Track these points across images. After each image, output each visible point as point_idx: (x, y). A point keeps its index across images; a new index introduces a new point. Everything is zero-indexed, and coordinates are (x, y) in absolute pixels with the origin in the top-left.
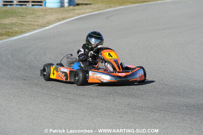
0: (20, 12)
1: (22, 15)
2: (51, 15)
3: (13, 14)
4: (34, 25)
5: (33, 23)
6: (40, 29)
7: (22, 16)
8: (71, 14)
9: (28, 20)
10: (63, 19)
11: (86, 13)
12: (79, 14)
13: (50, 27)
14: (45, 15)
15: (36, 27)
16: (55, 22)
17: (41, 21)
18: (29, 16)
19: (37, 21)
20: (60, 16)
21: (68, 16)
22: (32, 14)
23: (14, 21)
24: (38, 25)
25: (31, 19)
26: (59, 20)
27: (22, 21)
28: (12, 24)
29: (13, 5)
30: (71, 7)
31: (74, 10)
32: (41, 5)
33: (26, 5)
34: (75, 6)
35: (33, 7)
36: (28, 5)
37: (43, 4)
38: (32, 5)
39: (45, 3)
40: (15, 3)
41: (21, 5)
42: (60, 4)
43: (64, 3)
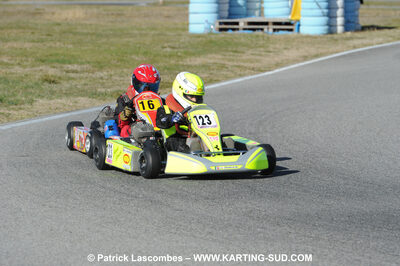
0: (237, 44)
1: (240, 49)
2: (297, 49)
3: (222, 47)
4: (246, 68)
6: (252, 75)
7: (236, 52)
8: (339, 48)
10: (317, 56)
11: (372, 45)
12: (355, 47)
13: (277, 71)
14: (286, 48)
15: (248, 71)
16: (296, 61)
17: (267, 60)
19: (257, 61)
20: (313, 51)
21: (331, 50)
22: (260, 47)
23: (212, 61)
24: (253, 69)
25: (253, 57)
26: (305, 58)
27: (229, 60)
29: (238, 29)
30: (349, 34)
31: (351, 38)
32: (291, 30)
33: (262, 29)
34: (357, 30)
35: (276, 33)
36: (266, 30)
37: (295, 27)
38: (274, 30)
39: (299, 25)
40: (242, 25)
41: (254, 30)
42: (327, 27)
43: (336, 26)
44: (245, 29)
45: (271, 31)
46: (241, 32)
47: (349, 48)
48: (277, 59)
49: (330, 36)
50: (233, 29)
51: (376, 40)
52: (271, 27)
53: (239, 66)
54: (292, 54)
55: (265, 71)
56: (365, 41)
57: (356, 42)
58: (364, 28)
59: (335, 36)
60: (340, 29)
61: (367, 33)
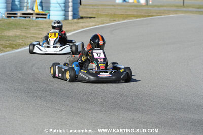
0: (23, 25)
1: (26, 27)
3: (17, 26)
4: (37, 38)
5: (37, 36)
7: (26, 29)
9: (32, 32)
11: (90, 27)
14: (49, 27)
18: (33, 29)
21: (72, 29)
22: (36, 26)
25: (35, 31)
28: (16, 36)
29: (17, 17)
30: (75, 20)
31: (78, 23)
32: (45, 18)
33: (30, 17)
34: (79, 19)
35: (37, 19)
36: (32, 17)
37: (47, 16)
38: (36, 18)
39: (49, 15)
40: (19, 15)
41: (26, 17)
42: (64, 17)
43: (68, 16)
44: (20, 17)
45: (34, 18)
46: (18, 18)
50: (14, 17)
51: (91, 24)
52: (35, 16)
56: (87, 24)
57: (81, 25)
58: (82, 18)
60: (70, 18)
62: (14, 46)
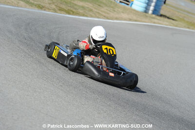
4: (101, 15)
6: (104, 19)
10: (136, 21)
12: (154, 23)
13: (115, 21)
14: (123, 12)
17: (112, 14)
19: (108, 13)
20: (135, 18)
24: (105, 16)
26: (130, 20)
30: (154, 16)
31: (154, 18)
32: (128, 5)
34: (158, 15)
37: (130, 4)
38: (120, 2)
39: (132, 4)
42: (145, 9)
43: (149, 10)
47: (151, 22)
48: (117, 16)
49: (145, 13)
51: (165, 23)
53: (99, 13)
54: (125, 16)
55: (110, 19)
56: (160, 22)
57: (156, 21)
58: (161, 15)
59: (147, 14)
60: (150, 12)
61: (162, 18)
62: (71, 12)
